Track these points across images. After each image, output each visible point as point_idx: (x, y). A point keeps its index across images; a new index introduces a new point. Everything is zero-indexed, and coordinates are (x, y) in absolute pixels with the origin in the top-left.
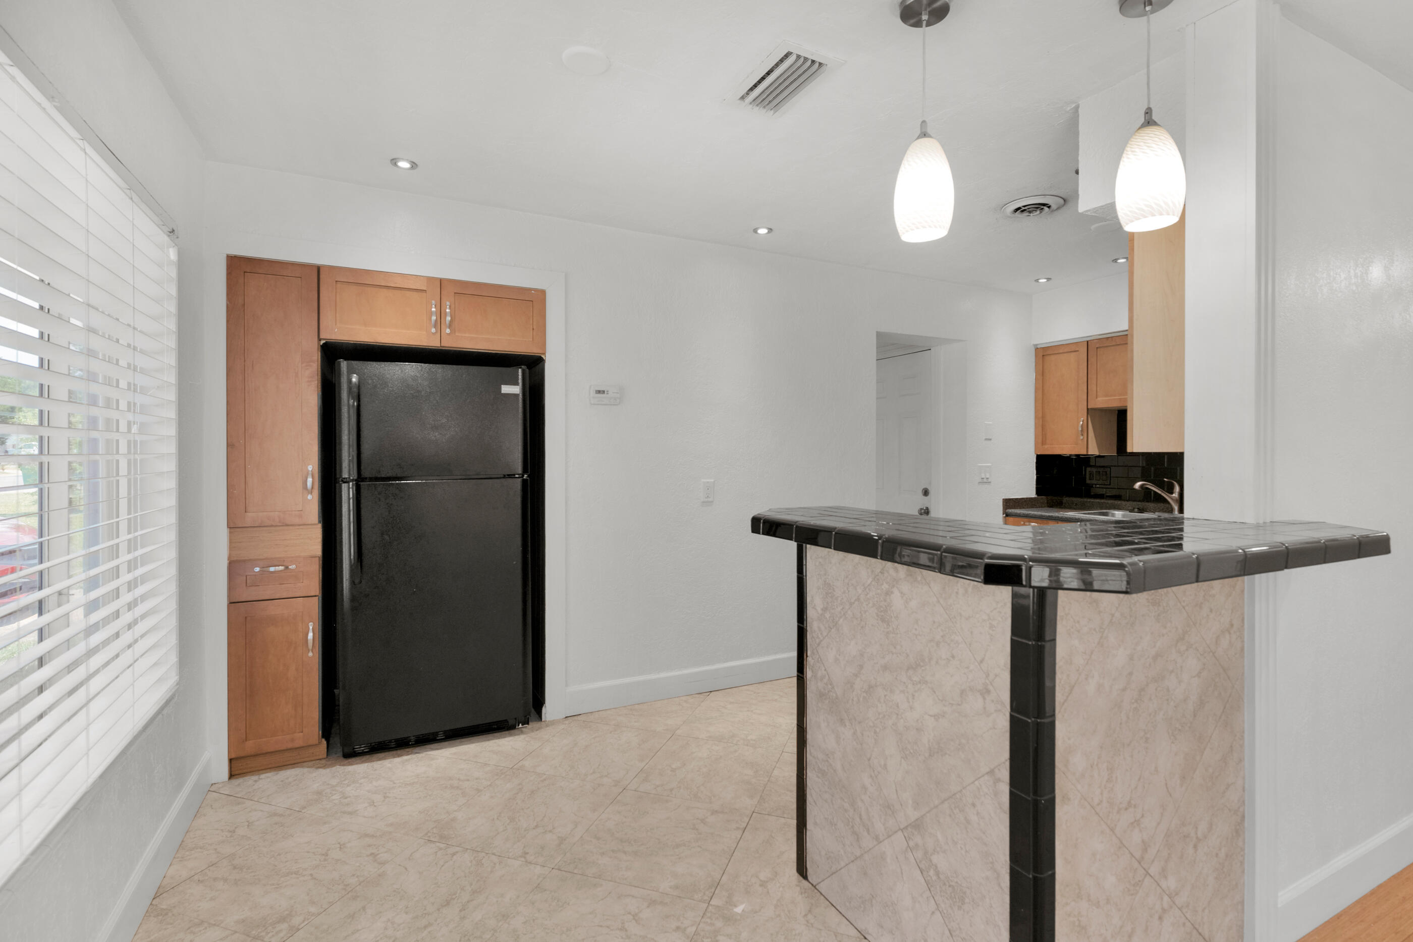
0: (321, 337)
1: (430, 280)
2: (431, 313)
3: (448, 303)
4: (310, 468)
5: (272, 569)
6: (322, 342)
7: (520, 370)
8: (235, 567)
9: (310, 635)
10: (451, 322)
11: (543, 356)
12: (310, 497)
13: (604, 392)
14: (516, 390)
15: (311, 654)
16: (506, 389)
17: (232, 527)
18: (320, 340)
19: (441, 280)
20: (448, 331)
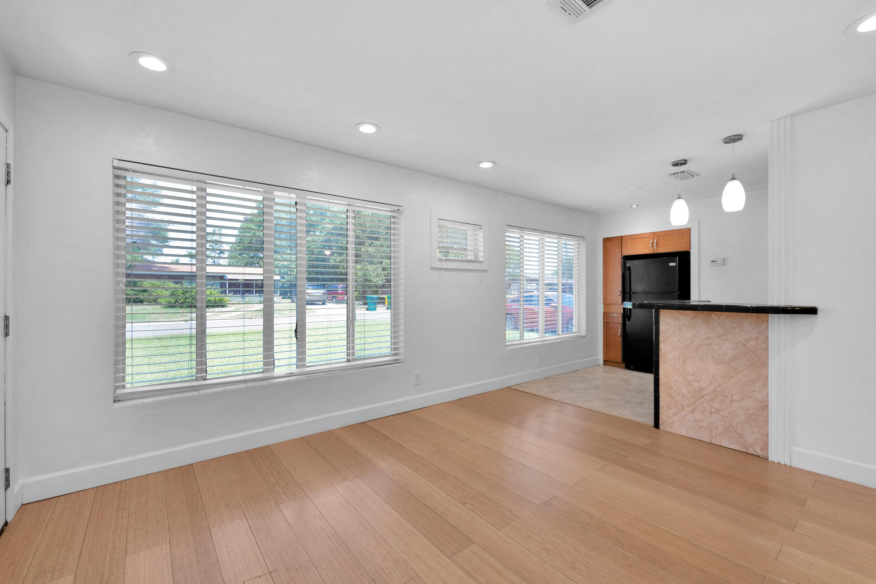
0: (623, 255)
1: (651, 233)
2: (650, 243)
3: (656, 239)
4: (620, 290)
5: (612, 315)
6: (623, 256)
7: (677, 258)
8: (605, 314)
9: (619, 334)
10: (656, 245)
11: (690, 251)
12: (620, 297)
13: (715, 261)
14: (674, 264)
15: (620, 338)
16: (671, 264)
17: (604, 304)
18: (622, 256)
19: (654, 233)
20: (656, 248)
